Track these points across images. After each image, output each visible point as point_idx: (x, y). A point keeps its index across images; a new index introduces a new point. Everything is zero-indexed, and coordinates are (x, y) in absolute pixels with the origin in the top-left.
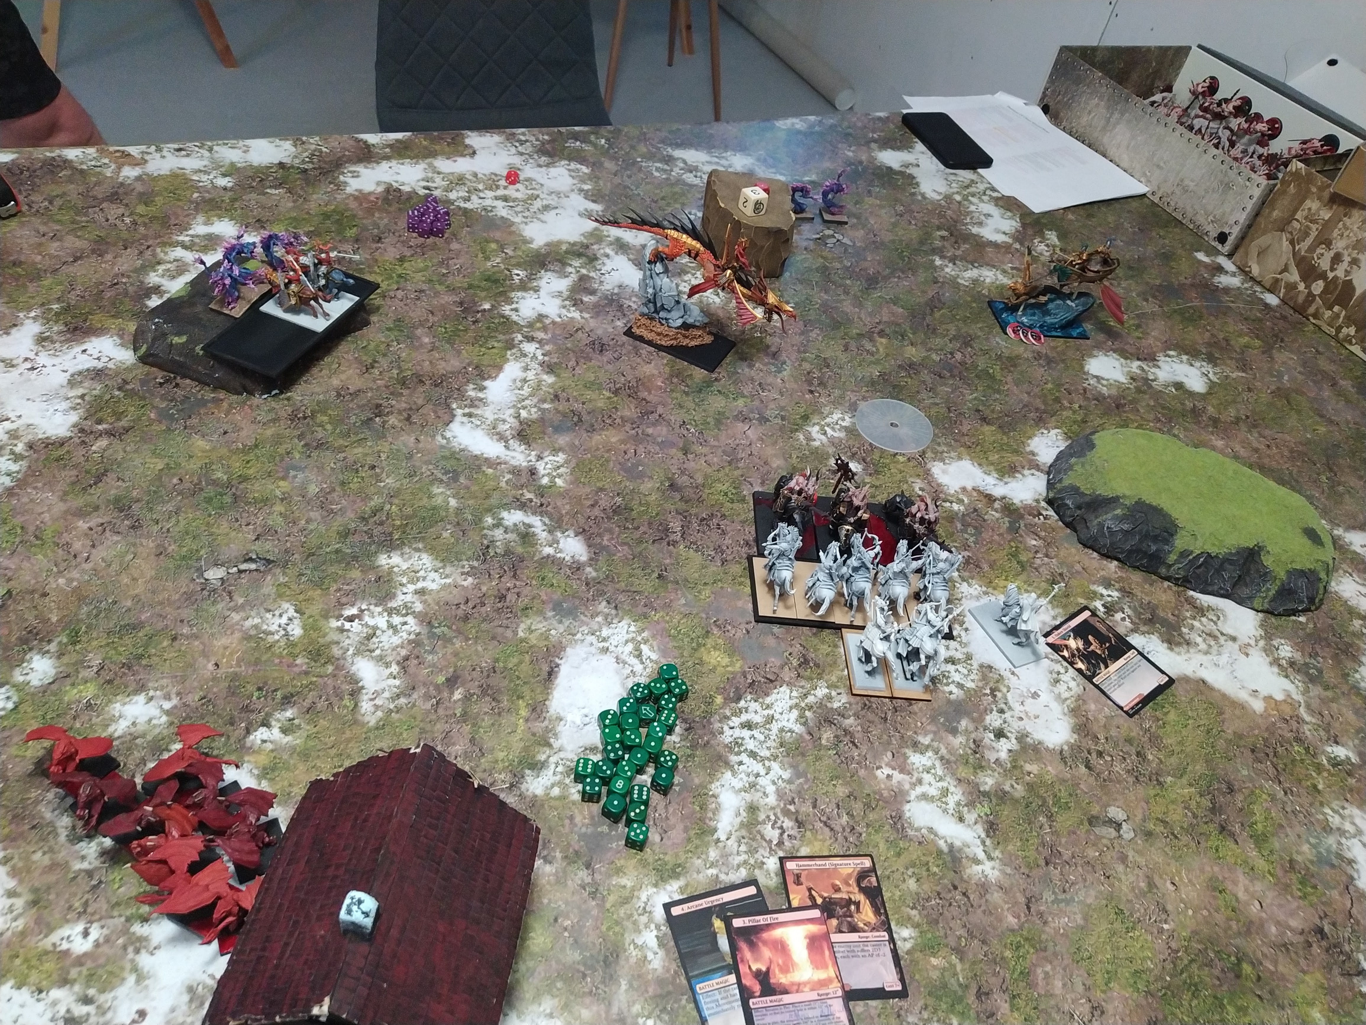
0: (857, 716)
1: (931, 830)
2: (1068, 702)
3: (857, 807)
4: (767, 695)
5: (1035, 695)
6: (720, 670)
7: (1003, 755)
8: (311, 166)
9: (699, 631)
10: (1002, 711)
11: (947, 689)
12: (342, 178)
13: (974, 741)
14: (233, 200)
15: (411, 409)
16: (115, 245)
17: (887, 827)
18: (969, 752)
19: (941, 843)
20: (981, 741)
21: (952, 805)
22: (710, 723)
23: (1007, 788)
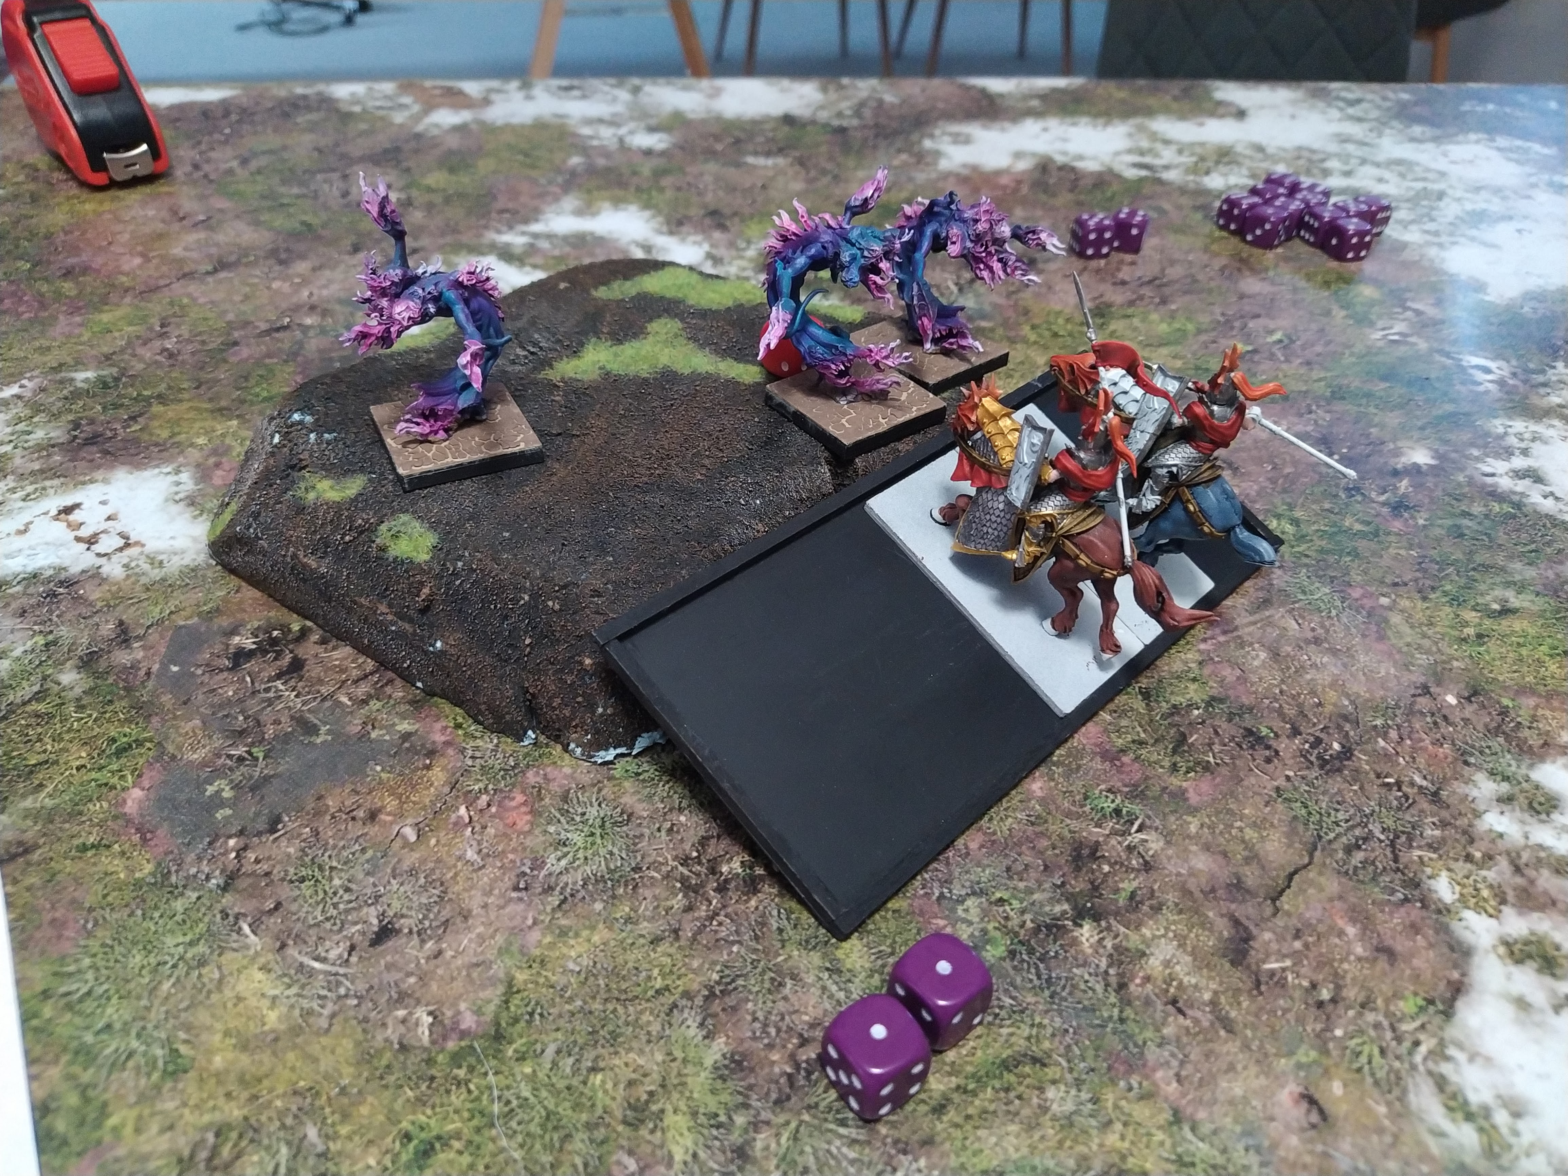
8: (855, 122)
12: (928, 144)
14: (659, 174)
15: (1237, 887)
16: (333, 242)
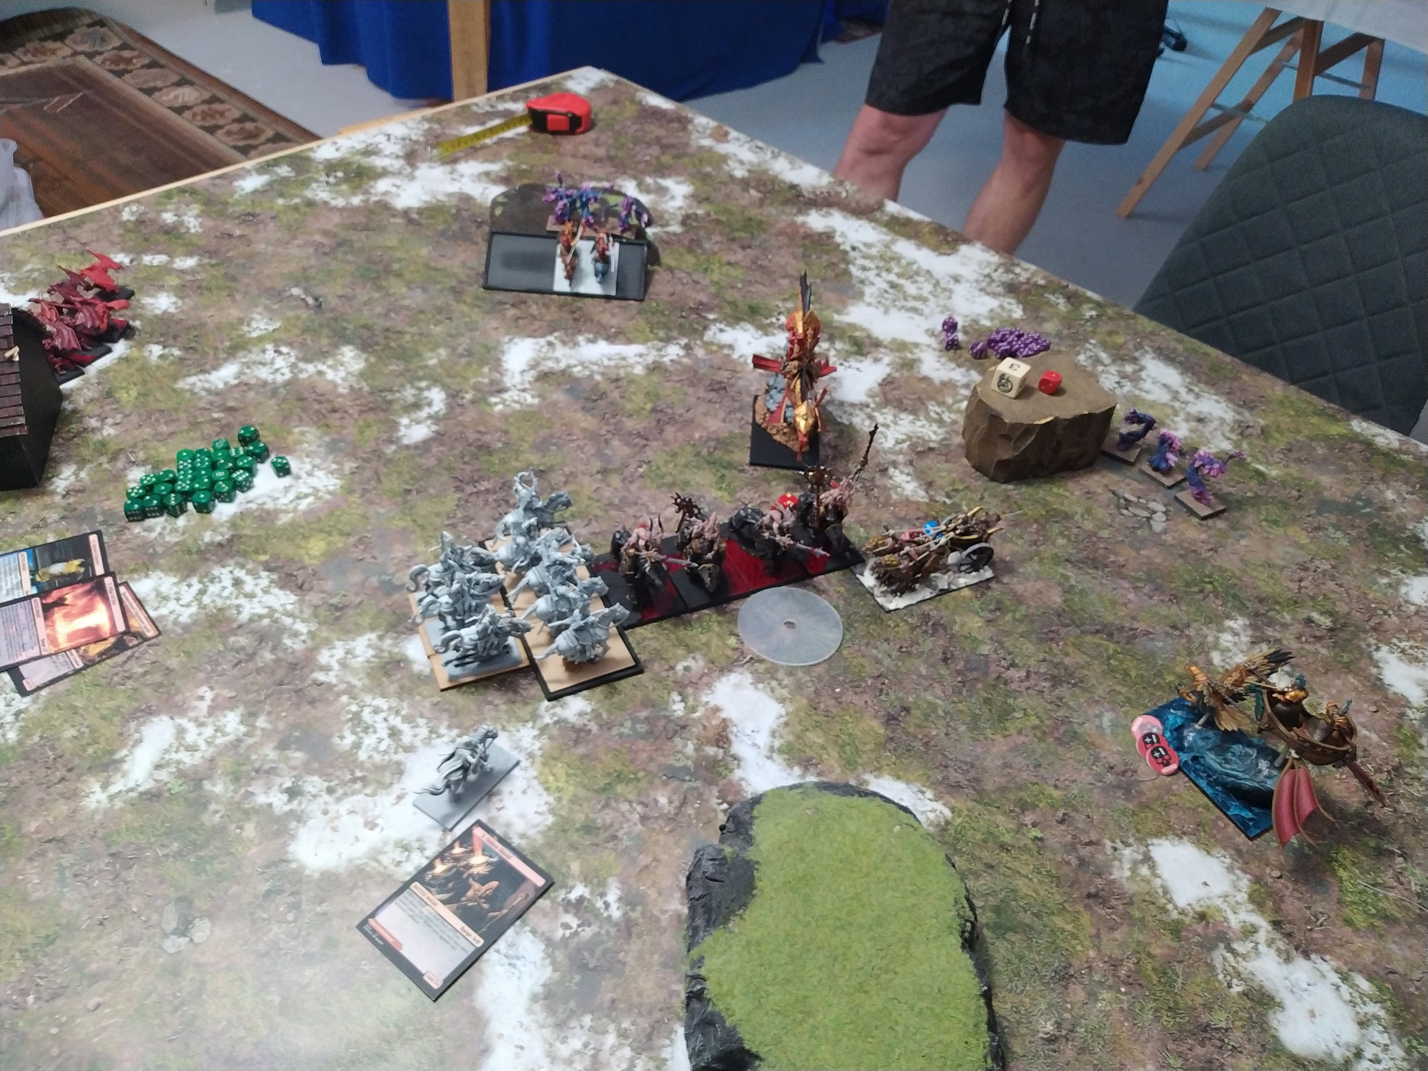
0: (277, 661)
1: (139, 741)
2: (374, 864)
3: (158, 677)
4: (281, 588)
5: (371, 825)
6: (303, 551)
7: (261, 799)
9: (347, 529)
10: (330, 791)
11: (347, 733)
13: (273, 769)
15: (534, 316)
17: (135, 705)
18: (257, 765)
19: (124, 752)
20: (277, 775)
21: (175, 756)
22: (232, 557)
23: (212, 807)
